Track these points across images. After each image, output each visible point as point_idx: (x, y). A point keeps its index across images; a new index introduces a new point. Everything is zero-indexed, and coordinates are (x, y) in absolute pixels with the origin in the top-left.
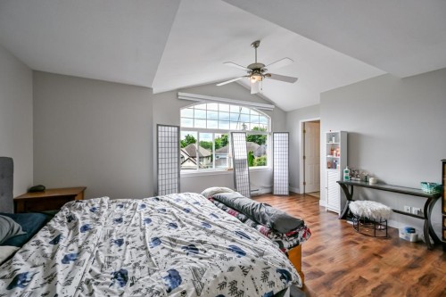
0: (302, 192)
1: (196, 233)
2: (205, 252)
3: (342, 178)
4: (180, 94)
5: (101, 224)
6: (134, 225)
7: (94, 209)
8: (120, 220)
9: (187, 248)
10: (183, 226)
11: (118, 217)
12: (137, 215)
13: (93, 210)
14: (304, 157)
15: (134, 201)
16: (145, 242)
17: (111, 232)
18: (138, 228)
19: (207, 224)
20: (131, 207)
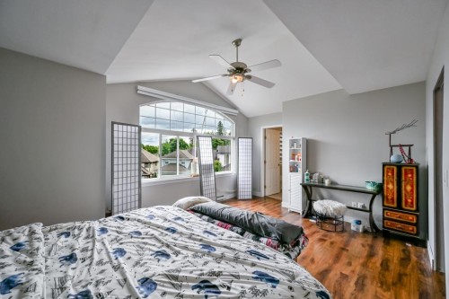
0: (263, 196)
1: (201, 261)
2: (229, 288)
3: (303, 181)
4: (139, 87)
5: (40, 271)
6: (100, 263)
7: (19, 245)
8: (71, 258)
9: (199, 287)
10: (177, 253)
11: (67, 253)
12: (98, 245)
13: (17, 248)
14: (265, 162)
15: (86, 224)
16: (130, 288)
17: (63, 281)
18: (108, 267)
19: (207, 246)
20: (84, 233)
